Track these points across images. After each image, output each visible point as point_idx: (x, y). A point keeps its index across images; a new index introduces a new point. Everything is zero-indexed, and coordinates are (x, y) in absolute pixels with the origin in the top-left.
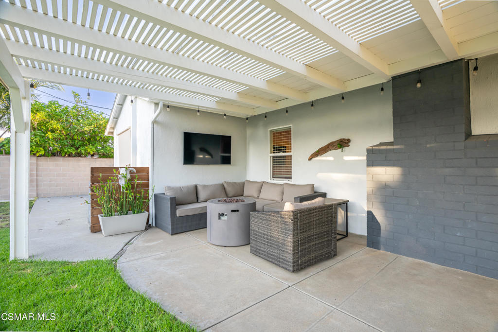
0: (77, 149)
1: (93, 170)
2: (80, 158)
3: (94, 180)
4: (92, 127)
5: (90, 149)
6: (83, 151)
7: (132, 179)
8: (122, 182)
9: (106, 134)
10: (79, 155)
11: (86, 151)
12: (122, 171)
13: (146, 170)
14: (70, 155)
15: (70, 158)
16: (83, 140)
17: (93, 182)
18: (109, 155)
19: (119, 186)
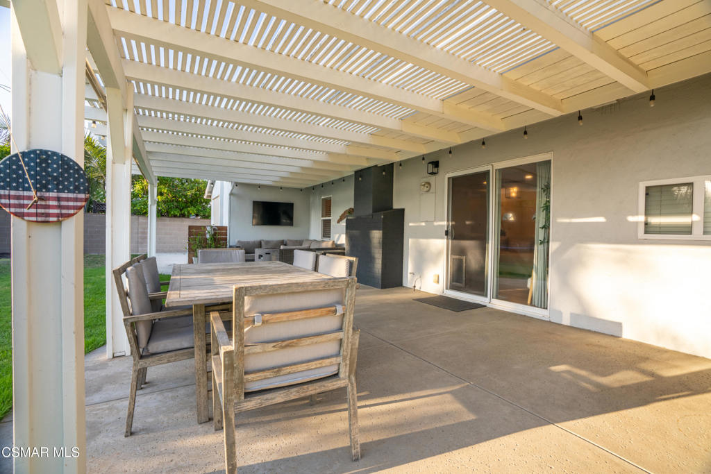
0: (181, 210)
1: (190, 227)
2: (184, 219)
3: (190, 234)
4: (193, 191)
5: (192, 210)
6: (186, 213)
7: (215, 234)
8: (208, 236)
9: (205, 197)
10: (183, 216)
11: (189, 212)
12: (208, 229)
13: (225, 228)
14: (175, 216)
15: (176, 219)
16: (186, 202)
17: (190, 235)
18: (208, 217)
19: (207, 239)
